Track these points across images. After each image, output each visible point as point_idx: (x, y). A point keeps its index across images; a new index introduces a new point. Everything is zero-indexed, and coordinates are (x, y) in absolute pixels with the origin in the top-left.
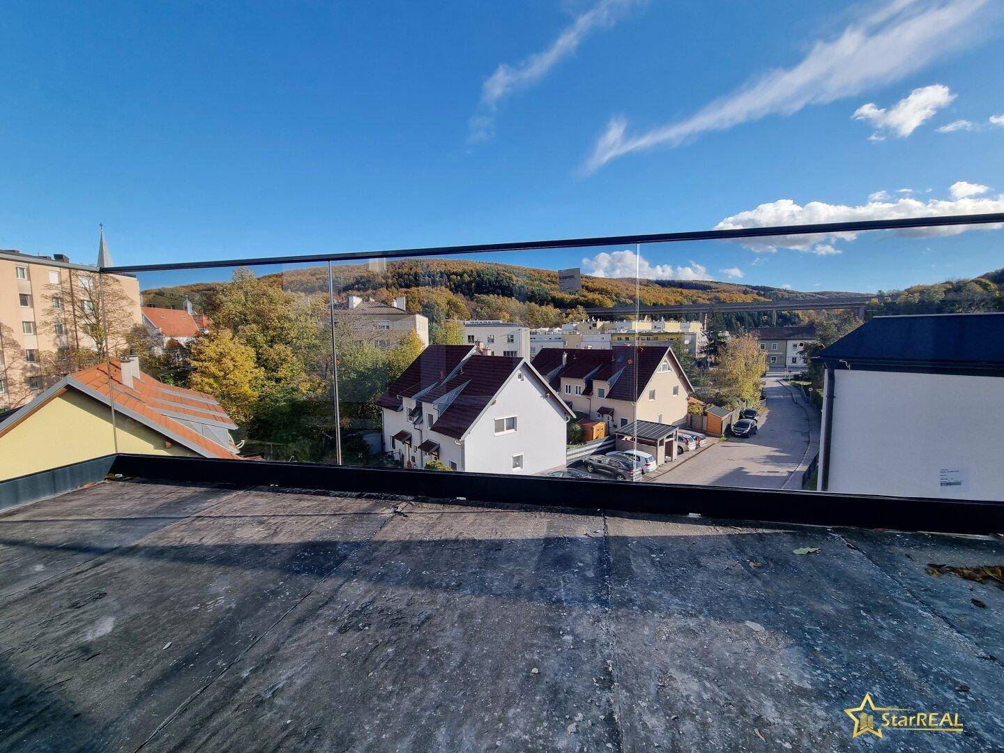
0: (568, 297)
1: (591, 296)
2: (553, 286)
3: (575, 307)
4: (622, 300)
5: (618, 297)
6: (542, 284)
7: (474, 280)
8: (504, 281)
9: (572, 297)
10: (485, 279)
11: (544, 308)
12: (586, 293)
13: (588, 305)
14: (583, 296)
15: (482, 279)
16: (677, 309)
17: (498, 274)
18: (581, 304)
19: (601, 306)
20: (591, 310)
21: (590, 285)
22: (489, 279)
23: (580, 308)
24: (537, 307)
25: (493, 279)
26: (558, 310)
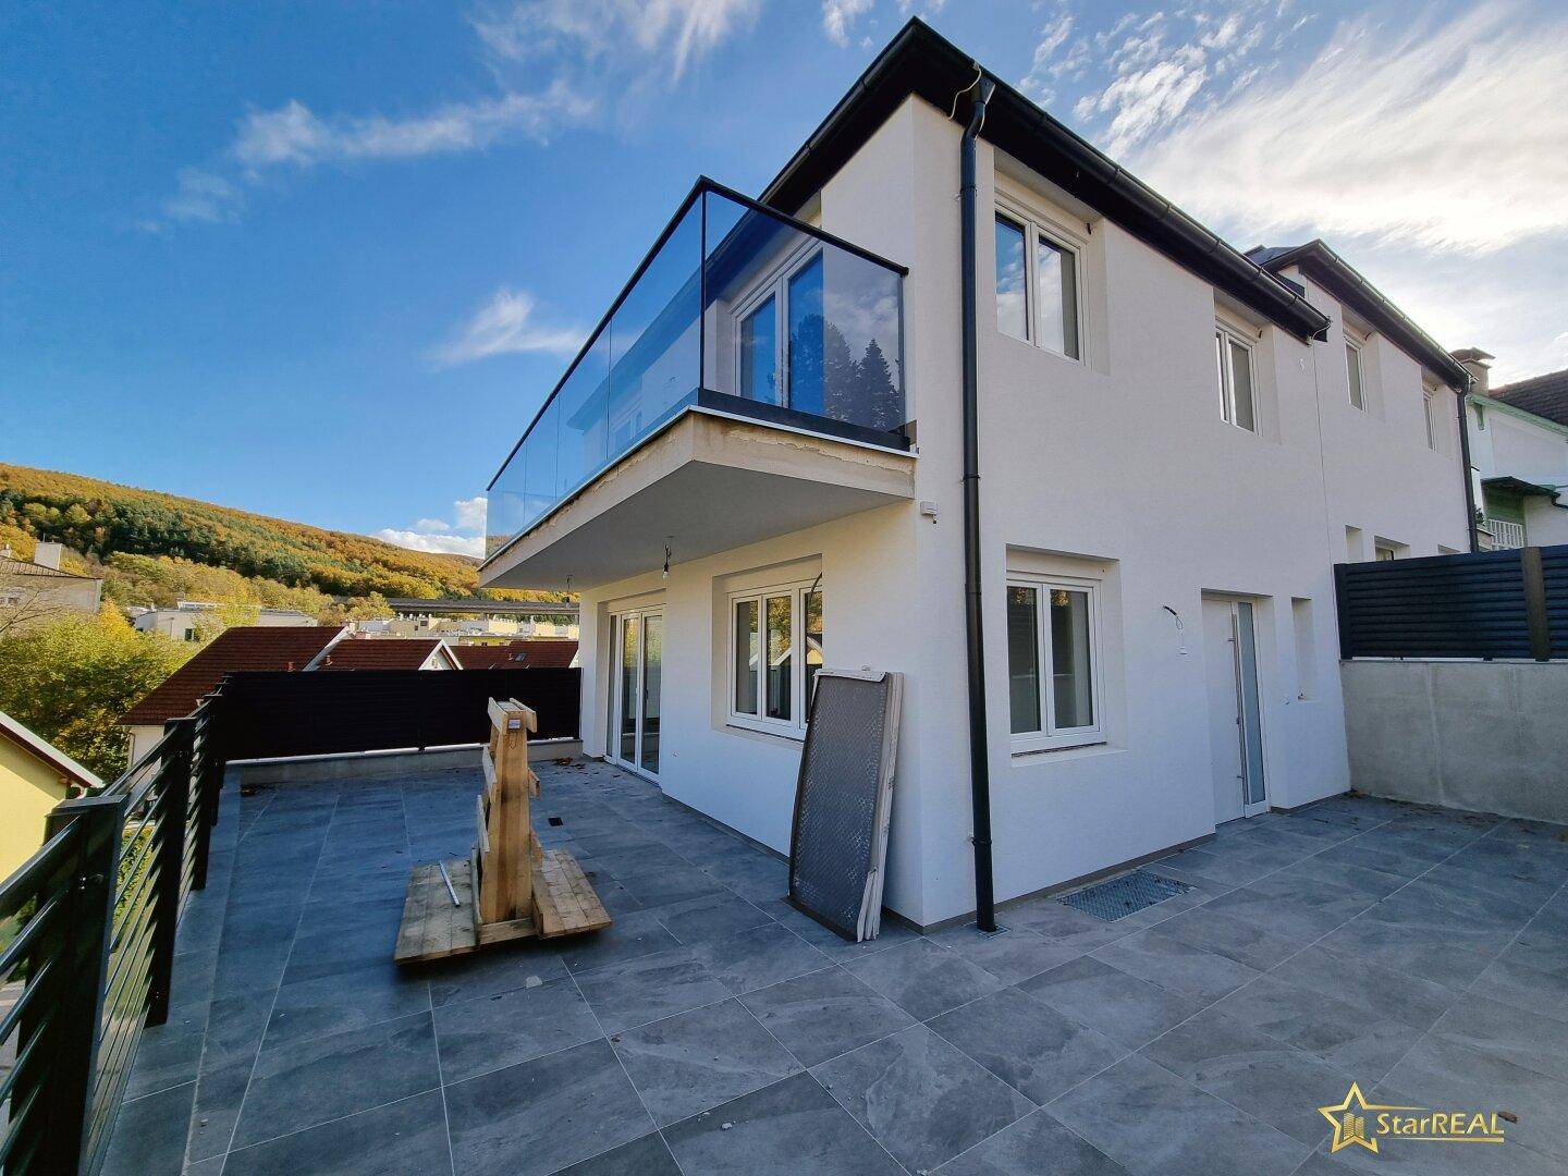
0: (348, 577)
1: (395, 578)
2: (313, 554)
3: (367, 594)
4: (453, 589)
5: (444, 584)
6: (289, 547)
7: (107, 522)
8: (196, 533)
9: (358, 576)
10: (140, 523)
11: (297, 591)
12: (385, 572)
13: (390, 593)
14: (380, 576)
15: (131, 523)
16: (542, 608)
17: (179, 517)
18: (379, 590)
19: (414, 595)
20: (398, 602)
21: (391, 559)
22: (149, 523)
23: (377, 597)
24: (283, 587)
25: (162, 527)
26: (329, 598)
